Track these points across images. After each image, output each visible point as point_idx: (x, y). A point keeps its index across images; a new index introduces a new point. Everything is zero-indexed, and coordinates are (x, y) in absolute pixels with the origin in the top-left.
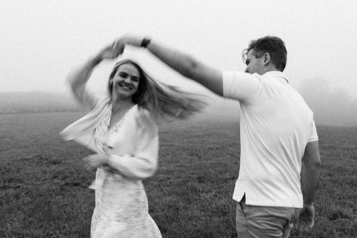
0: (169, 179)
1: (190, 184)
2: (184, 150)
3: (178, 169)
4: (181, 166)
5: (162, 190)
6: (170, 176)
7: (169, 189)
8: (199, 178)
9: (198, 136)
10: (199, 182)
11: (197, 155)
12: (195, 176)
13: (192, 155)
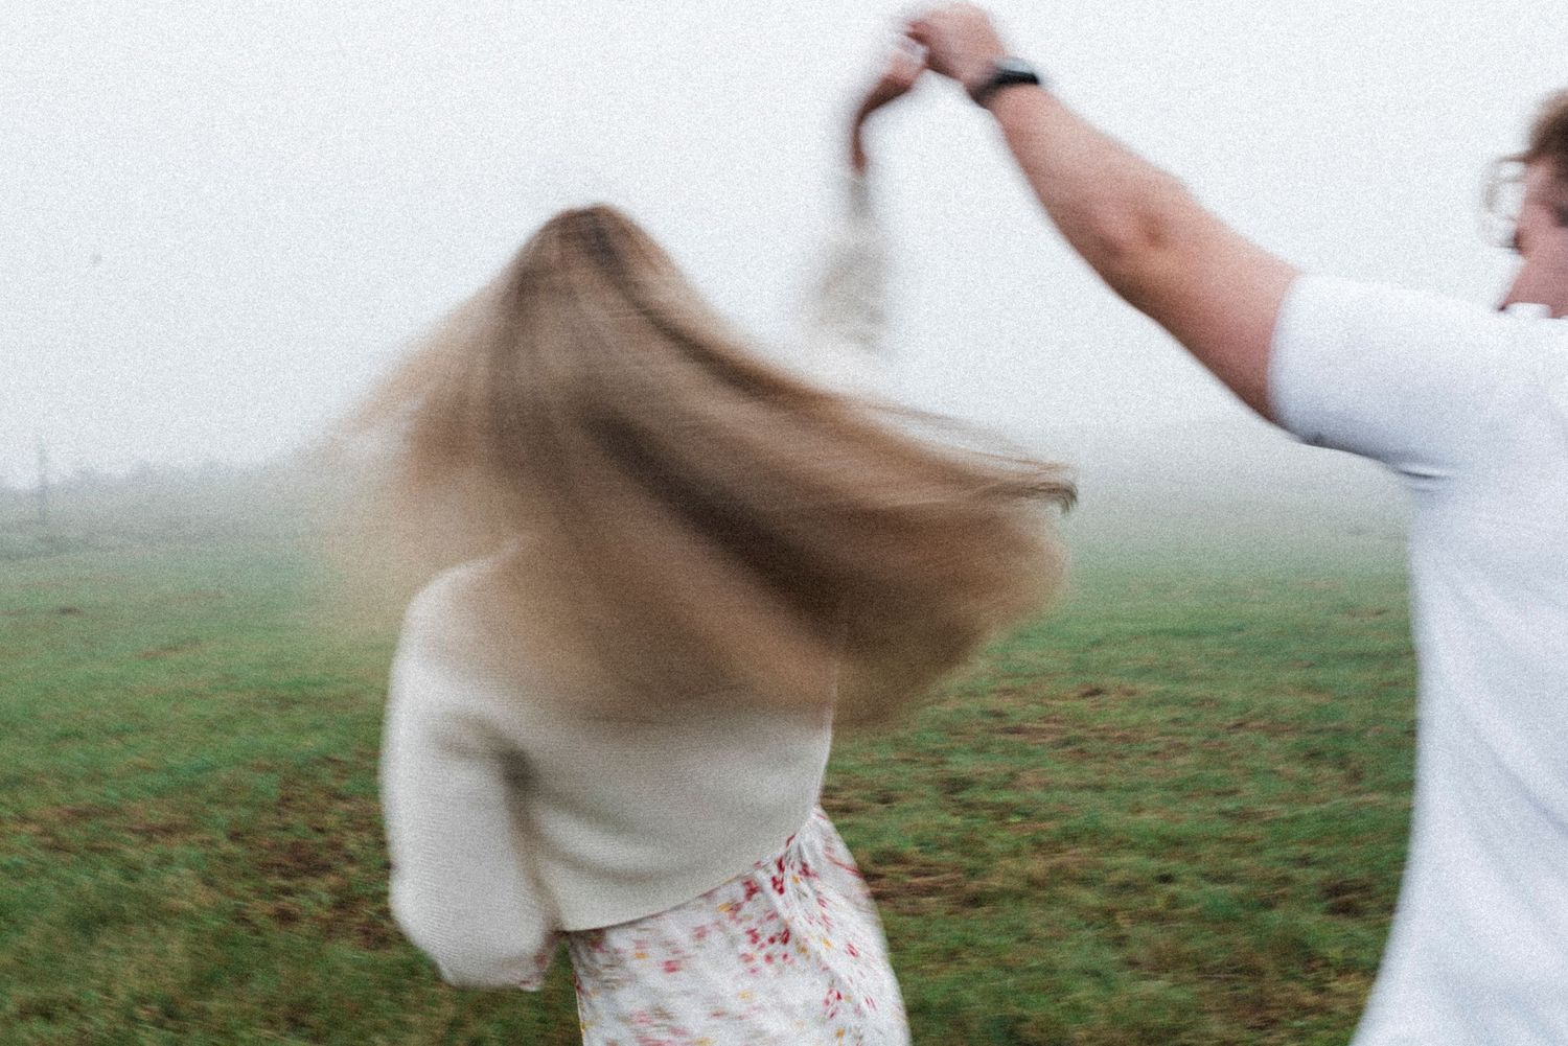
0: (1166, 879)
1: (1276, 917)
2: (1273, 731)
3: (1223, 827)
4: (1242, 816)
5: (1120, 942)
6: (1173, 865)
7: (1162, 938)
8: (1335, 891)
9: (1363, 657)
10: (1333, 911)
11: (1342, 761)
12: (1314, 875)
13: (1314, 756)
